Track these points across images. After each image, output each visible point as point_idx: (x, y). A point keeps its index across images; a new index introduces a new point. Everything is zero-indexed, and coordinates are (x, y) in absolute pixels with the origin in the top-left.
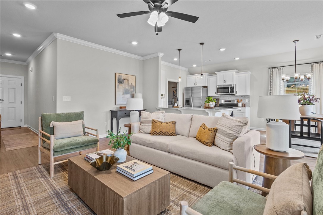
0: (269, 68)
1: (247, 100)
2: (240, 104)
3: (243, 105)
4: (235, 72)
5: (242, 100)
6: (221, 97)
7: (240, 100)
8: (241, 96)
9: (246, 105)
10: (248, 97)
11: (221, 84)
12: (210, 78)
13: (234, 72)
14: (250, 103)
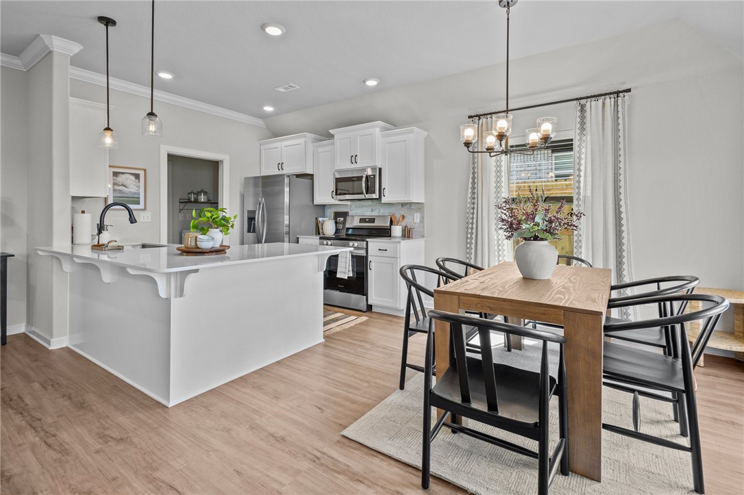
0: (470, 117)
1: (417, 217)
2: (397, 231)
3: (407, 234)
4: (377, 130)
5: (404, 217)
6: (353, 207)
7: (398, 216)
8: (403, 205)
9: (414, 233)
10: (418, 206)
11: (345, 166)
12: (320, 150)
13: (375, 129)
14: (423, 227)
